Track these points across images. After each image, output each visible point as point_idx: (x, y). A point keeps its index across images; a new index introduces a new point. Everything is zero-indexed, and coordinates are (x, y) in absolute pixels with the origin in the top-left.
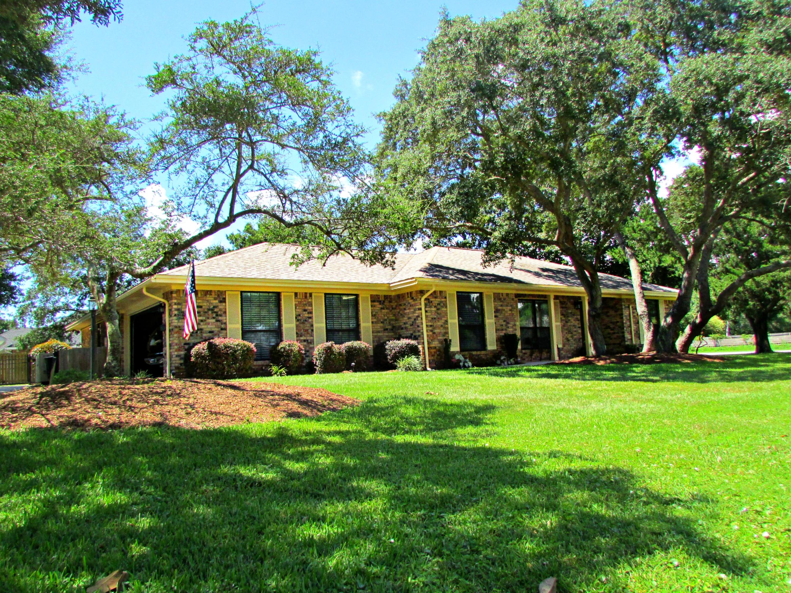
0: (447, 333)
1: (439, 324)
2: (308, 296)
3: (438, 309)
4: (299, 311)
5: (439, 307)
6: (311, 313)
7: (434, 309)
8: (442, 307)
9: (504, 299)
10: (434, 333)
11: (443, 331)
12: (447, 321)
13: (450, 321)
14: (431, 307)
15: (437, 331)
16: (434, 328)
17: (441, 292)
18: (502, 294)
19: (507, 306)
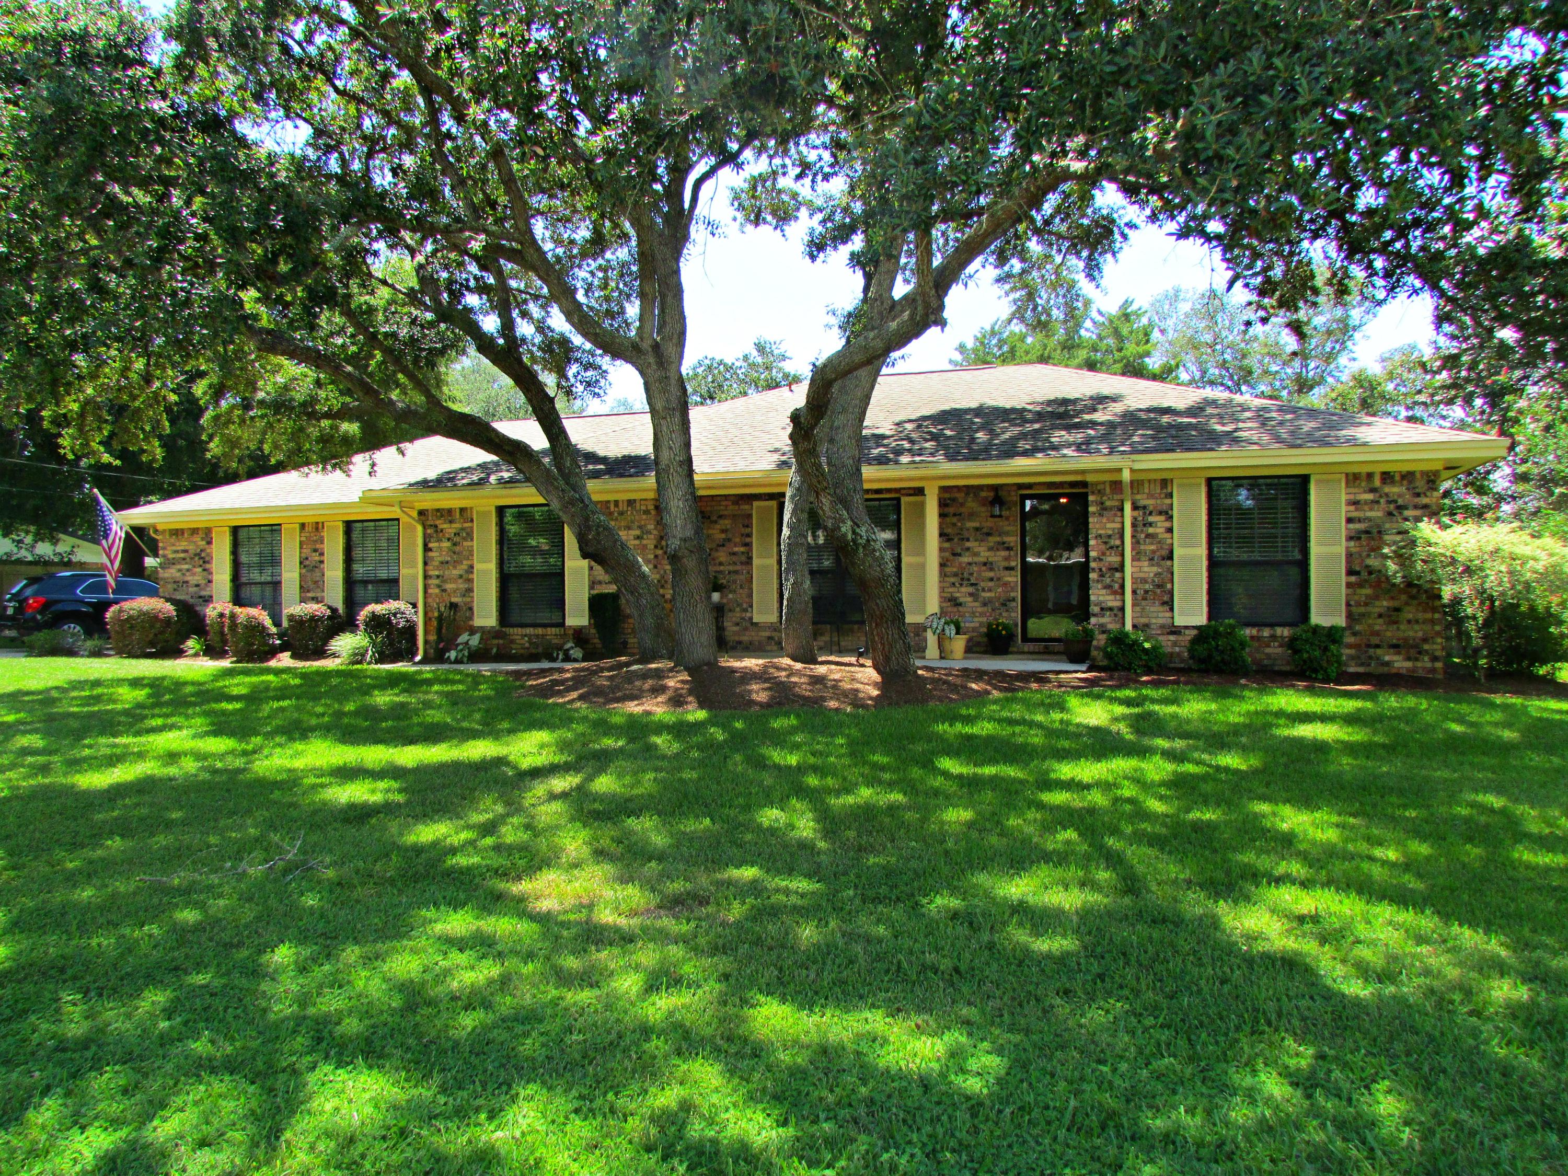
0: (470, 590)
1: (456, 572)
2: (318, 527)
3: (455, 544)
4: (306, 551)
5: (457, 539)
6: (322, 554)
7: (446, 544)
8: (465, 539)
9: (621, 513)
10: (444, 591)
11: (463, 586)
12: (472, 567)
13: (477, 566)
14: (439, 541)
15: (449, 586)
16: (444, 581)
17: (462, 510)
18: (616, 503)
19: (629, 528)
